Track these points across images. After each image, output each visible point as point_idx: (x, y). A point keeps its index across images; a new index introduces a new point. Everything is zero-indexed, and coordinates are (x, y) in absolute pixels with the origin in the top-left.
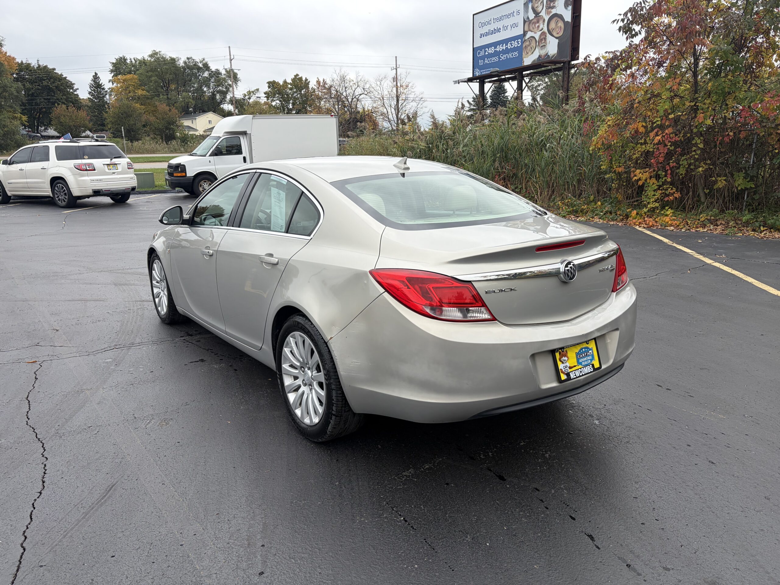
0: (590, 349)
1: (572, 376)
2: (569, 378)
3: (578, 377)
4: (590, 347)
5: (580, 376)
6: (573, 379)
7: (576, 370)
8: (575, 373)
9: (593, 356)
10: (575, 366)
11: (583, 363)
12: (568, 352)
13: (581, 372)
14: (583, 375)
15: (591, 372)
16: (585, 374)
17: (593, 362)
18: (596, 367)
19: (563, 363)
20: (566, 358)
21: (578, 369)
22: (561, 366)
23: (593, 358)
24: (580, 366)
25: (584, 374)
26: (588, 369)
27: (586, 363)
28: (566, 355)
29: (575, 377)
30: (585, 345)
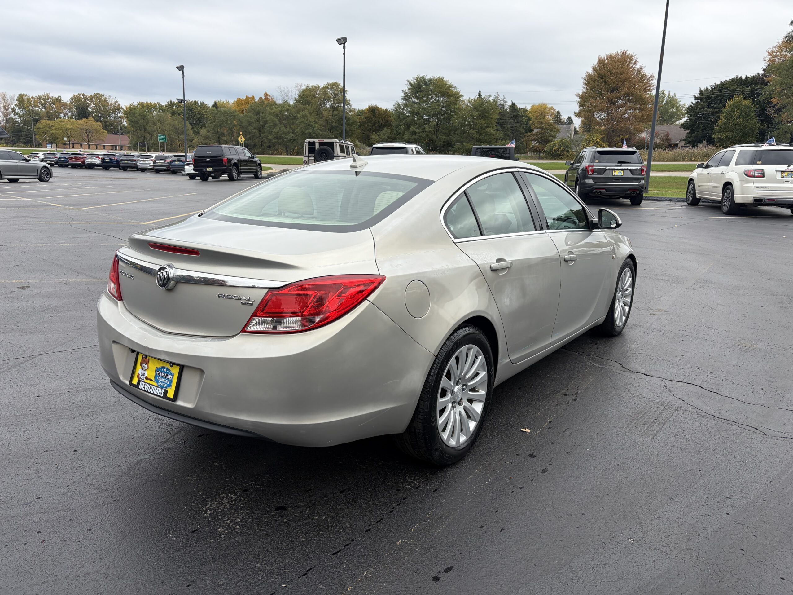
0: (171, 374)
1: (141, 386)
2: (137, 386)
3: (145, 391)
4: (173, 372)
5: (147, 392)
6: (140, 389)
7: (147, 383)
8: (145, 385)
9: (171, 382)
10: (151, 380)
11: (160, 383)
12: (150, 362)
13: (151, 388)
14: (150, 393)
15: (160, 396)
16: (153, 394)
17: (169, 389)
18: (168, 396)
19: (142, 369)
20: (146, 366)
21: (150, 384)
22: (139, 370)
23: (170, 385)
24: (155, 384)
25: (152, 392)
26: (159, 392)
27: (162, 385)
28: (147, 363)
29: (143, 389)
30: (168, 366)
